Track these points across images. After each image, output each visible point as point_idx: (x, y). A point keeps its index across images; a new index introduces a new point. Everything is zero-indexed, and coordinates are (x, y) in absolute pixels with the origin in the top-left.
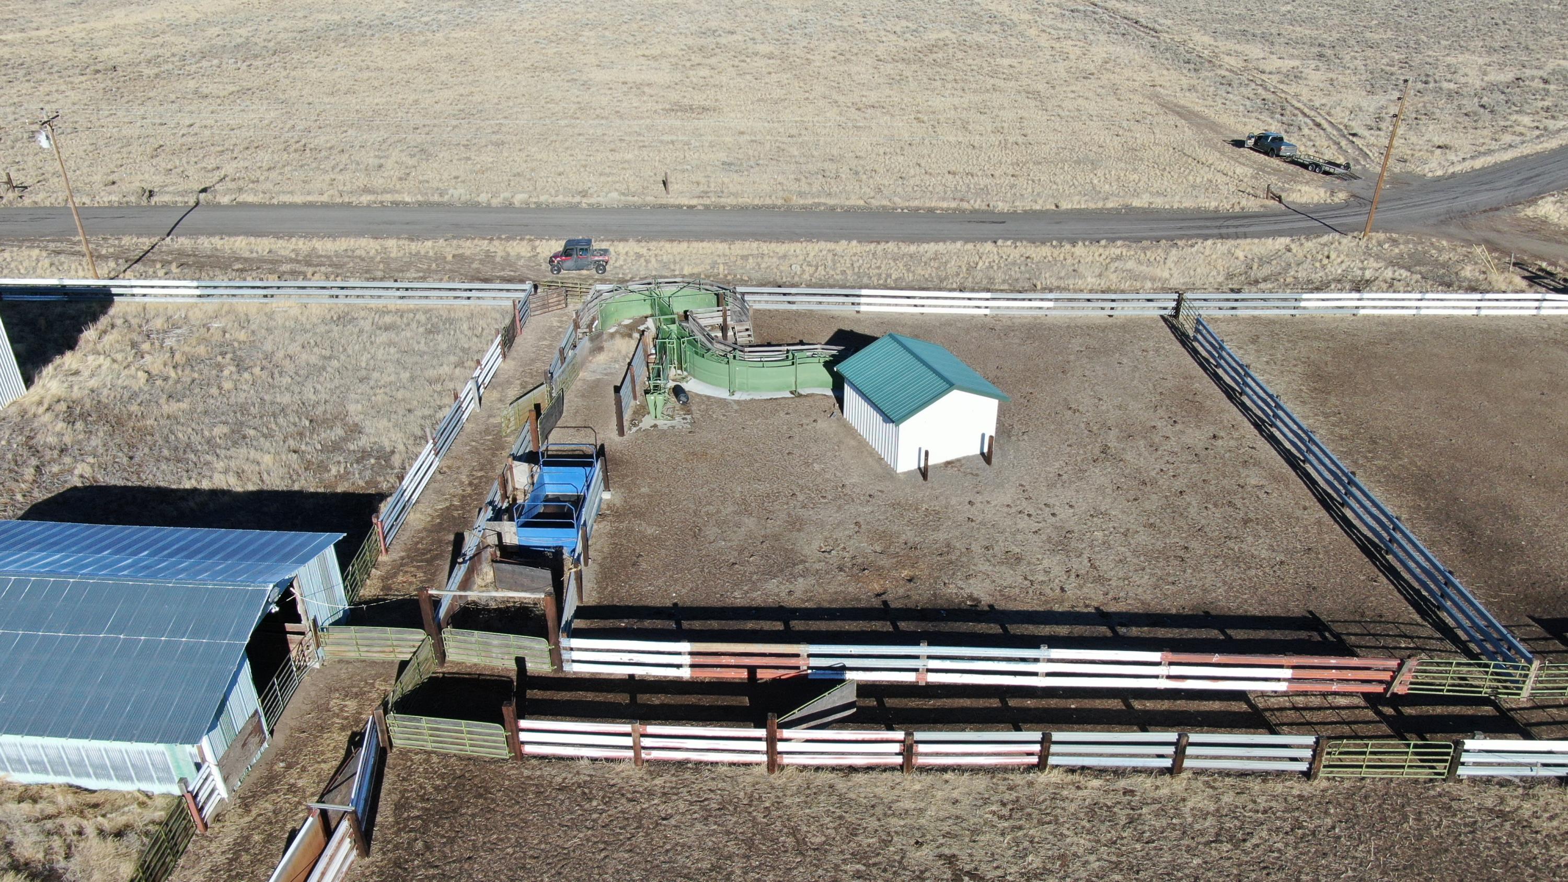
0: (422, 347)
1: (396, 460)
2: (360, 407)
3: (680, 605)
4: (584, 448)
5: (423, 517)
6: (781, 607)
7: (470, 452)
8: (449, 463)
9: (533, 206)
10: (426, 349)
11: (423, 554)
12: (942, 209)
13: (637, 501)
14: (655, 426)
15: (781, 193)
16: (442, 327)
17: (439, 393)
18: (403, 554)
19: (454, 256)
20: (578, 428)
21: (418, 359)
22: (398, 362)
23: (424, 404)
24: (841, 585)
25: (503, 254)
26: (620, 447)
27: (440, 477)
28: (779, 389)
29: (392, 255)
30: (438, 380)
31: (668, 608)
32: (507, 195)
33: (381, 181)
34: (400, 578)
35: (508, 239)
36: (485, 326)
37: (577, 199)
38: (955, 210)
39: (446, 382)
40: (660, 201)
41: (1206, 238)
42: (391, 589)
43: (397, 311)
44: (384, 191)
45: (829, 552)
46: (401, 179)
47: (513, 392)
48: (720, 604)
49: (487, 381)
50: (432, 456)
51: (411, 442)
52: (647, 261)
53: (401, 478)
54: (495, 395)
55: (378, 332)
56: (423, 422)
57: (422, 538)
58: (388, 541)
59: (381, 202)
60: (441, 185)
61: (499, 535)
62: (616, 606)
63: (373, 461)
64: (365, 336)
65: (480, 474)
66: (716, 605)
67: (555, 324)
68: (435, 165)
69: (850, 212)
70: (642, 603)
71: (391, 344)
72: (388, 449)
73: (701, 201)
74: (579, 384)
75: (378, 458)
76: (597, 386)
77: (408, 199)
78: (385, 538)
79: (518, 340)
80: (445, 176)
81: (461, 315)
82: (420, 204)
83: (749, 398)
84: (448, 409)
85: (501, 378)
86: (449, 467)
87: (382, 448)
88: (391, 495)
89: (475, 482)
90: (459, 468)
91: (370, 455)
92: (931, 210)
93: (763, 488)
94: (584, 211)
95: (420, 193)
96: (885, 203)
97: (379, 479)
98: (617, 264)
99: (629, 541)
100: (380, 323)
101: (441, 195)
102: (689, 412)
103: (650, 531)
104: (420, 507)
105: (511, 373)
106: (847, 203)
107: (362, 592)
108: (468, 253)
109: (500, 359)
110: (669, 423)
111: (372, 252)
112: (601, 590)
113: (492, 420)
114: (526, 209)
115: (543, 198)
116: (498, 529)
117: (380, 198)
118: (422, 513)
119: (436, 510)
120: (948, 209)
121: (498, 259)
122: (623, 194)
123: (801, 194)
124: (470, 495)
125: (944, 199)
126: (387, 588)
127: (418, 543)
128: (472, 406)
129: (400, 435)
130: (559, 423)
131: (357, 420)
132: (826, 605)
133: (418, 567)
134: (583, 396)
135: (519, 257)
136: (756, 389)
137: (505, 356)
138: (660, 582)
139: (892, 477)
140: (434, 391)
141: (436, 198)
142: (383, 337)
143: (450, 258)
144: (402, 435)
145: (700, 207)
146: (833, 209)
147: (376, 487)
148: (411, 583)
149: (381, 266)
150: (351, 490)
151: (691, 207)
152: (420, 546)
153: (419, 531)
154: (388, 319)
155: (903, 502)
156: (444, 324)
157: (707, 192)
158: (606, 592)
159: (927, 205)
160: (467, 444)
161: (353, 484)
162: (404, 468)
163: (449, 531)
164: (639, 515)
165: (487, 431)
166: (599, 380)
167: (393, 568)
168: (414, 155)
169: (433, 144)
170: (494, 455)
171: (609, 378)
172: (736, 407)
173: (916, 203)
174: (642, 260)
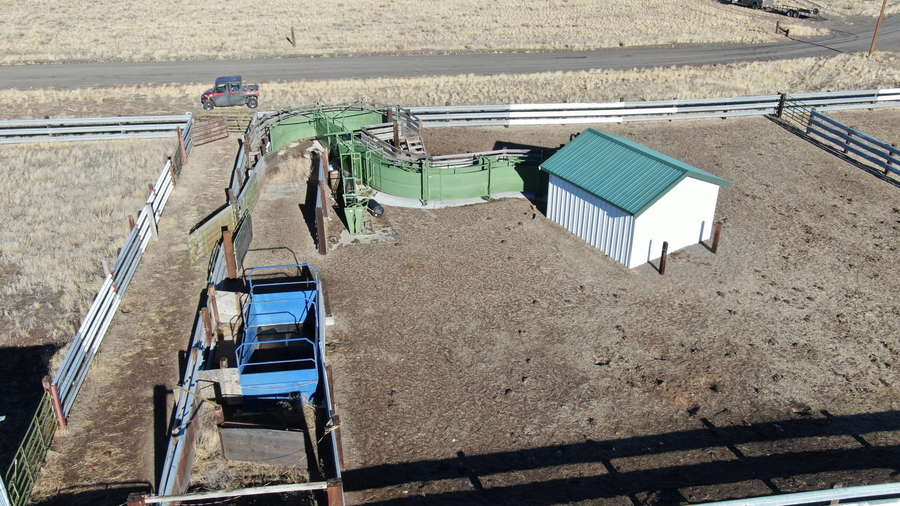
0: (83, 179)
1: (67, 302)
2: (16, 245)
3: (467, 454)
4: (286, 270)
5: (109, 370)
6: (589, 441)
7: (154, 285)
8: (133, 299)
9: (173, 60)
10: (87, 182)
11: (116, 420)
12: (531, 50)
13: (366, 325)
14: (356, 241)
15: (393, 43)
16: (101, 160)
17: (109, 224)
18: (88, 423)
19: (104, 100)
20: (273, 249)
21: (79, 191)
22: (58, 196)
23: (93, 237)
24: (643, 404)
25: (153, 96)
26: (326, 266)
27: (123, 317)
28: (472, 196)
29: (40, 102)
30: (106, 211)
31: (453, 459)
32: (147, 51)
33: (23, 45)
34: (89, 459)
35: (155, 86)
36: (148, 157)
37: (214, 53)
38: (541, 50)
39: (115, 214)
40: (289, 52)
41: (751, 61)
42: (76, 477)
43: (51, 149)
44: (27, 53)
45: (608, 363)
46: (42, 43)
47: (192, 219)
48: (516, 447)
49: (161, 208)
50: (112, 293)
51: (83, 279)
52: (295, 97)
53: (77, 325)
54: (172, 222)
55: (31, 169)
56: (94, 256)
57: (112, 398)
58: (67, 409)
59: (25, 62)
60: (82, 47)
61: (217, 386)
62: (386, 466)
63: (37, 305)
64: (17, 174)
65: (171, 309)
66: (509, 448)
67: (220, 152)
68: (75, 33)
69: (454, 54)
70: (417, 458)
71: (47, 179)
72: (55, 290)
73: (326, 51)
74: (261, 205)
75: (43, 302)
76: (281, 205)
77: (51, 58)
78: (62, 406)
79: (185, 168)
80: (86, 40)
81: (120, 148)
82: (64, 62)
83: (443, 206)
84: (121, 240)
85: (175, 206)
86: (133, 305)
87: (47, 289)
88: (64, 345)
89: (169, 319)
90: (145, 304)
91: (33, 299)
92: (521, 52)
93: (498, 297)
94: (221, 62)
95: (63, 52)
96: (482, 47)
97: (47, 326)
98: (267, 100)
99: (373, 375)
100: (33, 160)
101: (84, 53)
102: (387, 224)
103: (393, 359)
104: (104, 357)
105: (184, 200)
106: (451, 48)
107: (35, 489)
108: (118, 97)
109: (171, 187)
110: (371, 237)
111: (19, 101)
112: (362, 445)
113: (174, 248)
114: (167, 62)
115: (182, 53)
116: (215, 379)
117: (23, 58)
118: (107, 364)
119: (125, 359)
120: (535, 50)
121: (149, 100)
122: (255, 48)
123: (410, 43)
124: (164, 336)
125: (529, 43)
126: (71, 476)
127: (107, 405)
128: (149, 234)
129: (68, 272)
130: (251, 246)
131: (13, 259)
132: (641, 433)
133: (112, 440)
134: (269, 216)
135: (169, 98)
136: (449, 196)
137: (175, 184)
138: (430, 424)
139: (626, 274)
140: (103, 223)
141: (79, 56)
142: (38, 173)
143: (100, 101)
144: (70, 272)
145: (325, 56)
146: (440, 53)
147: (44, 337)
148: (105, 465)
149: (30, 111)
150: (11, 344)
151: (317, 56)
152: (110, 409)
153: (107, 389)
154: (41, 156)
155: (652, 299)
156: (104, 157)
157: (328, 44)
158: (369, 446)
159: (517, 47)
160: (149, 277)
161: (14, 335)
162: (78, 311)
163: (146, 385)
164: (374, 341)
165: (171, 260)
166: (281, 200)
167: (76, 446)
168: (54, 27)
169: (71, 19)
170: (184, 286)
171: (292, 197)
172: (434, 216)
173: (508, 46)
174: (289, 95)
